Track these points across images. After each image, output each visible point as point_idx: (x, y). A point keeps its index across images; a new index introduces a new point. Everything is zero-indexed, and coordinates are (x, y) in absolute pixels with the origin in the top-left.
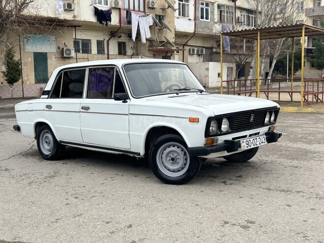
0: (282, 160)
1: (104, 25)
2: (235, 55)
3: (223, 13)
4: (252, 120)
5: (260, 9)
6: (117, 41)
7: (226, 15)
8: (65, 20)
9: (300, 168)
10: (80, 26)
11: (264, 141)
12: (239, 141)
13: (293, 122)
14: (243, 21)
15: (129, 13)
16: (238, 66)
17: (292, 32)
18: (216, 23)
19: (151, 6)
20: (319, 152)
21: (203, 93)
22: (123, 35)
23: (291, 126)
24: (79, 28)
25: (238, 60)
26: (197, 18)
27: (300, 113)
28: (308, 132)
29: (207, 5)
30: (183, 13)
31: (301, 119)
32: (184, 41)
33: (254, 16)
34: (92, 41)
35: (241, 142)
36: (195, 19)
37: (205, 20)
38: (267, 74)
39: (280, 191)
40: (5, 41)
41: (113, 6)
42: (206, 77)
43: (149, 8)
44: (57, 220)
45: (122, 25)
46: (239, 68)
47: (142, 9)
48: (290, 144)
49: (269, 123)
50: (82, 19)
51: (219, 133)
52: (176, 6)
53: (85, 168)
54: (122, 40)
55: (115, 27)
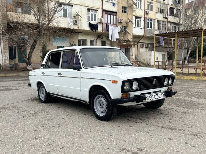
0: (178, 108)
1: (94, 32)
2: (166, 47)
3: (160, 25)
4: (154, 82)
5: (181, 22)
6: (101, 40)
7: (162, 26)
8: (74, 30)
9: (188, 113)
10: (81, 32)
11: (163, 96)
12: (145, 96)
13: (194, 85)
14: (171, 29)
15: (107, 25)
16: (168, 54)
17: (196, 33)
18: (156, 30)
19: (119, 21)
20: (203, 104)
21: (129, 66)
22: (104, 37)
23: (191, 88)
24: (81, 33)
25: (168, 50)
26: (145, 28)
27: (200, 80)
28: (201, 91)
29: (151, 20)
30: (138, 25)
31: (199, 84)
32: (138, 40)
33: (178, 26)
34: (88, 40)
35: (146, 96)
36: (144, 28)
37: (150, 28)
38: (185, 58)
39: (169, 129)
40: (41, 40)
41: (99, 21)
42: (149, 59)
43: (119, 22)
44: (23, 140)
45: (104, 32)
46: (169, 55)
47: (115, 23)
48: (187, 99)
49: (167, 85)
50: (83, 29)
51: (131, 90)
52: (134, 21)
53: (60, 108)
54: (103, 40)
55: (100, 33)
